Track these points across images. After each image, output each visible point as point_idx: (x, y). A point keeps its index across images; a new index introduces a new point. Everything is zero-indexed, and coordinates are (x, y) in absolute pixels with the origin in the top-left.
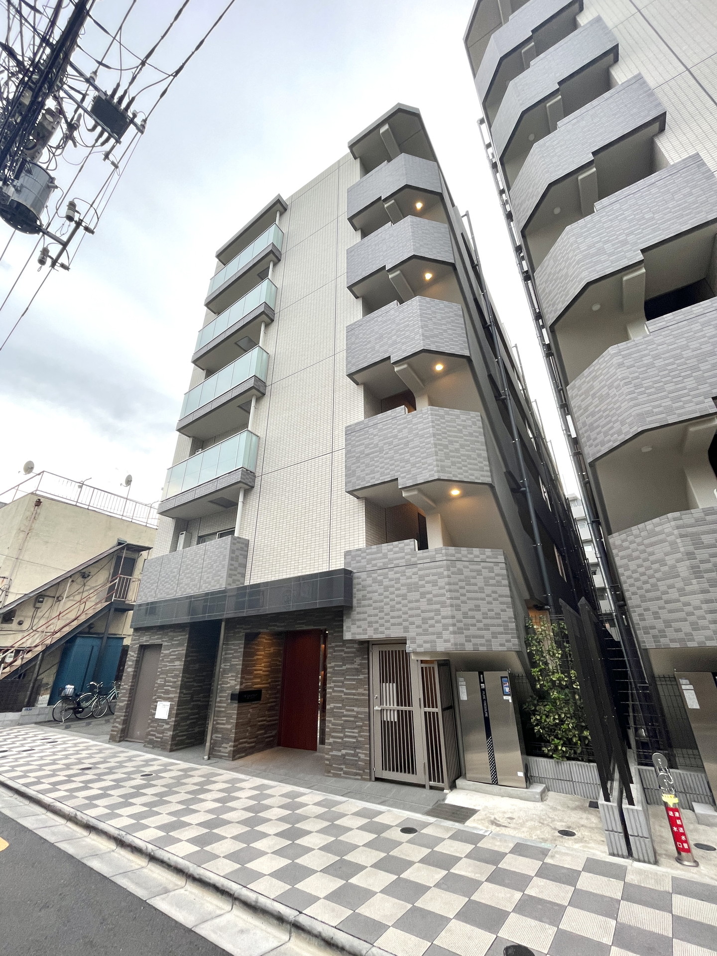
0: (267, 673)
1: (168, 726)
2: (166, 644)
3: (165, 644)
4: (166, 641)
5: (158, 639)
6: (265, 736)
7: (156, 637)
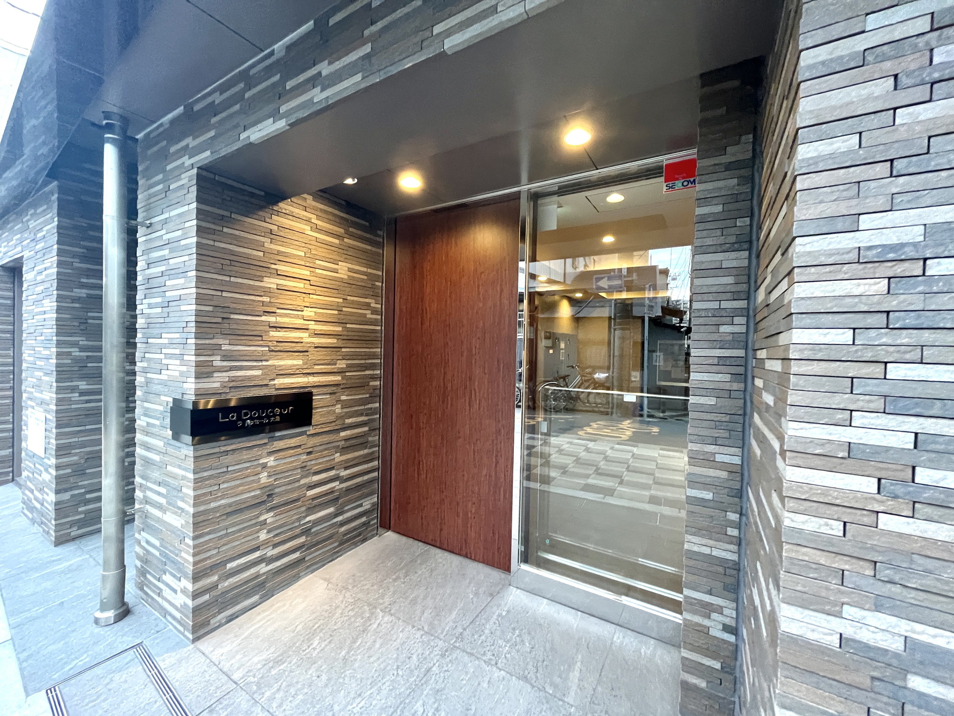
0: (332, 341)
6: (340, 518)
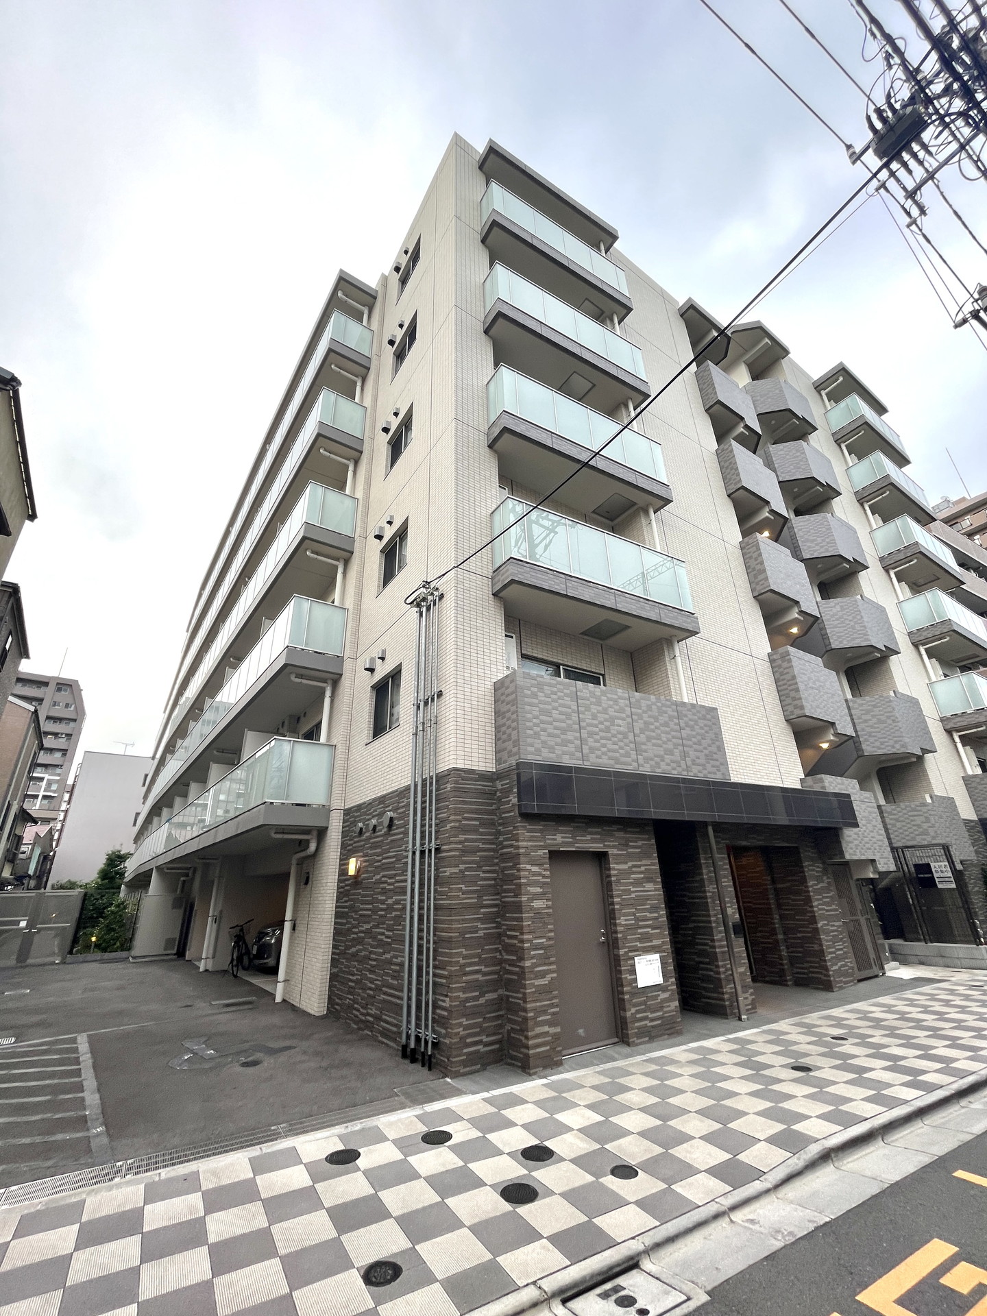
1: (666, 995)
2: (615, 851)
3: (611, 851)
4: (614, 847)
5: (593, 841)
7: (589, 837)
